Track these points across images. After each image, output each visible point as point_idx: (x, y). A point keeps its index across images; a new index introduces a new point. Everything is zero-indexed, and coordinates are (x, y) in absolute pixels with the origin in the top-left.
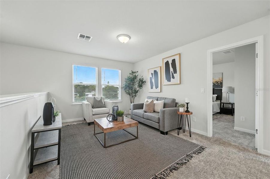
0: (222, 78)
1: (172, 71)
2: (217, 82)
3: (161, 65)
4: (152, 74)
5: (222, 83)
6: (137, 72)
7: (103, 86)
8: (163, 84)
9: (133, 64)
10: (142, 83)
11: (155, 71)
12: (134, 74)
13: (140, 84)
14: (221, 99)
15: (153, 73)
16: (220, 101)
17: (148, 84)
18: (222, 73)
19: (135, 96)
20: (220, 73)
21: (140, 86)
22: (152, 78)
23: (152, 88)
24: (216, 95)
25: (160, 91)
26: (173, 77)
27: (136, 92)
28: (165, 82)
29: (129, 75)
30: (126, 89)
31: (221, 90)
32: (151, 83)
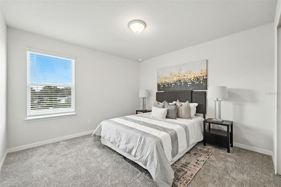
0: (207, 70)
2: (198, 79)
5: (207, 79)
14: (204, 113)
16: (202, 115)
18: (207, 61)
20: (203, 60)
24: (196, 104)
31: (205, 93)
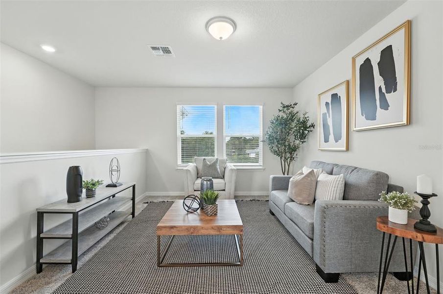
1: (380, 88)
3: (349, 77)
4: (327, 104)
6: (296, 104)
7: (227, 138)
8: (353, 128)
9: (291, 88)
10: (304, 129)
11: (335, 97)
12: (288, 109)
13: (301, 131)
15: (329, 101)
17: (319, 130)
19: (292, 159)
21: (303, 137)
22: (327, 115)
23: (326, 140)
25: (344, 149)
26: (385, 105)
27: (293, 150)
28: (360, 121)
29: (277, 113)
30: (273, 143)
32: (325, 126)
